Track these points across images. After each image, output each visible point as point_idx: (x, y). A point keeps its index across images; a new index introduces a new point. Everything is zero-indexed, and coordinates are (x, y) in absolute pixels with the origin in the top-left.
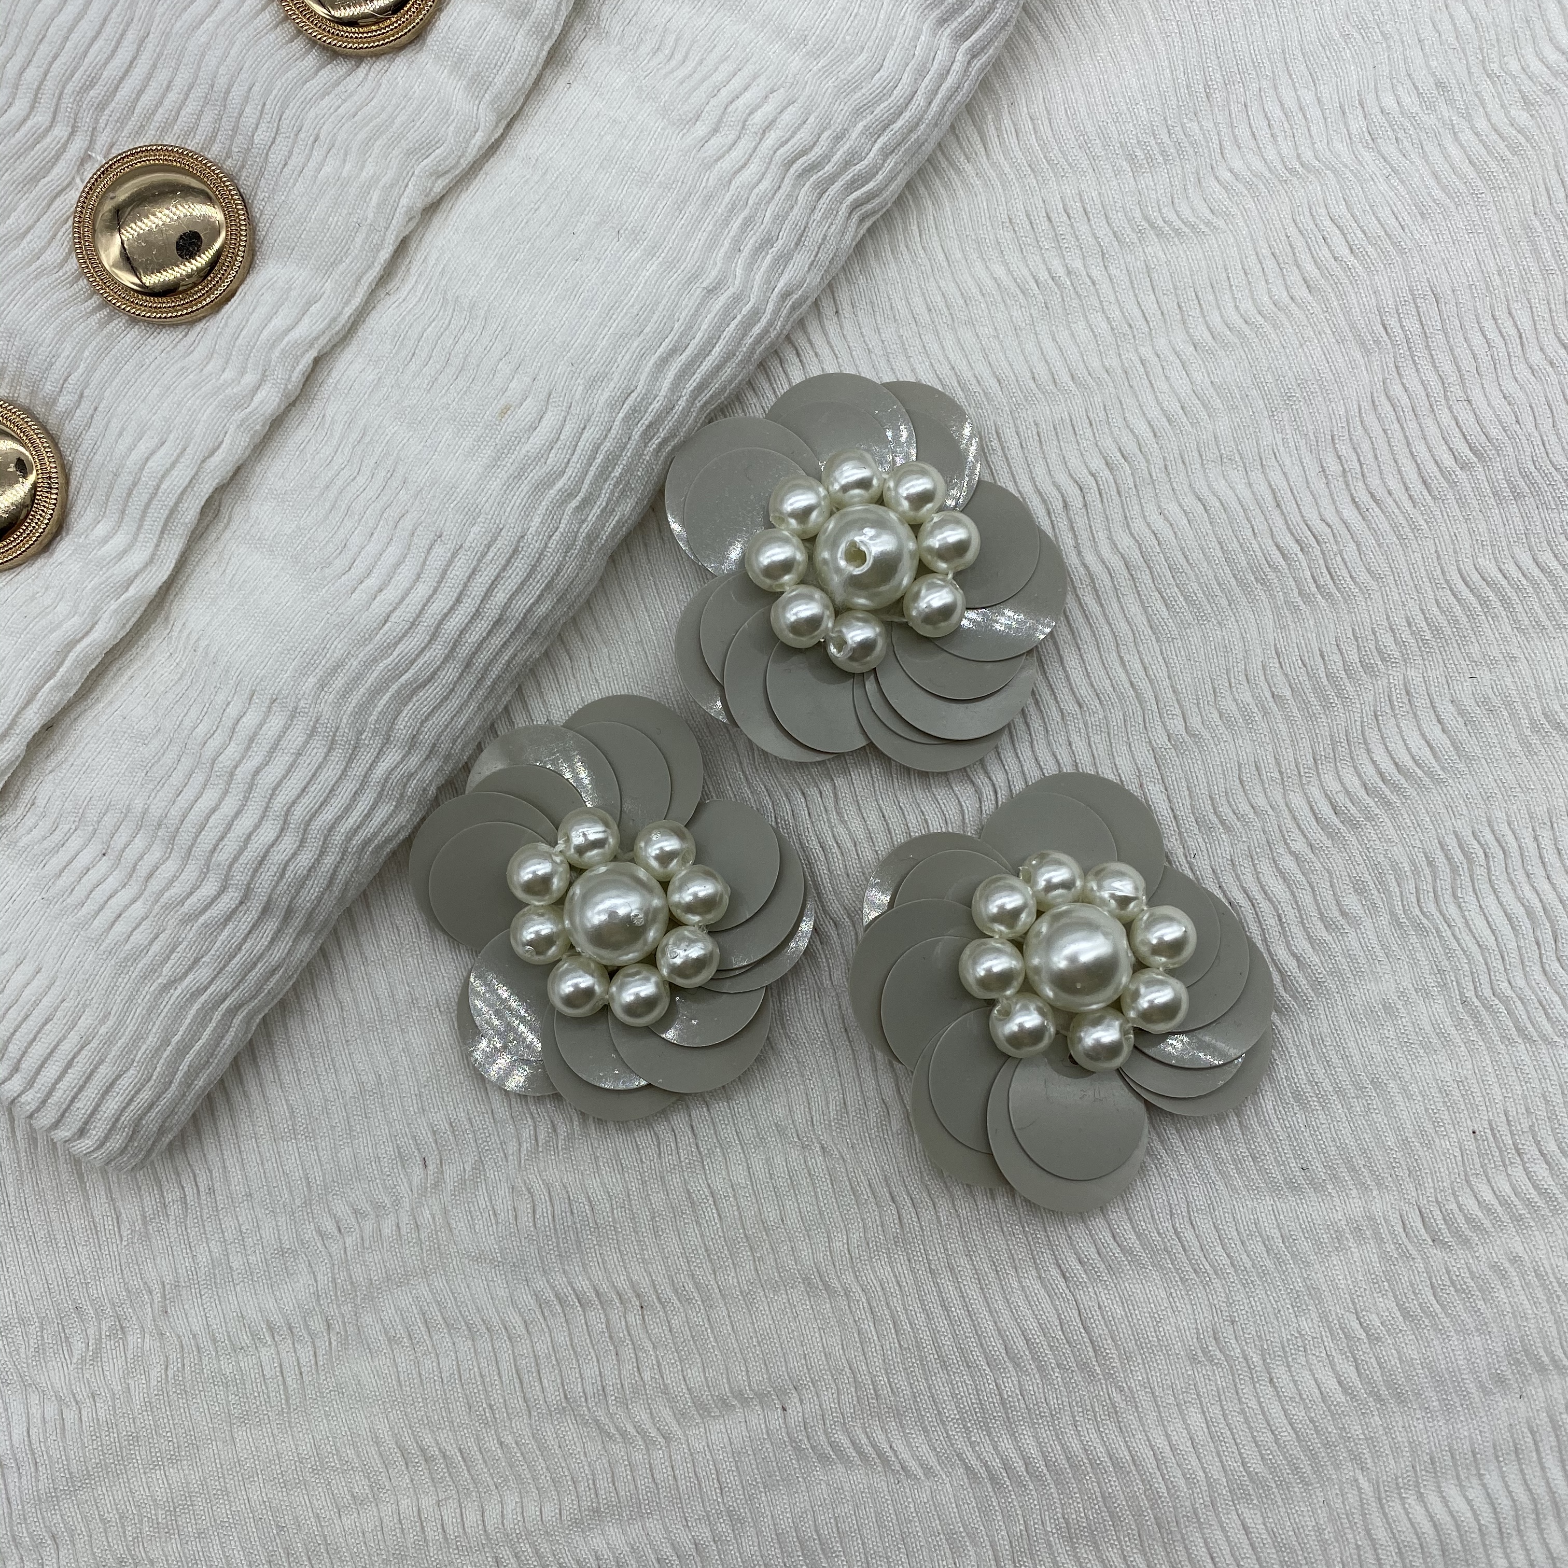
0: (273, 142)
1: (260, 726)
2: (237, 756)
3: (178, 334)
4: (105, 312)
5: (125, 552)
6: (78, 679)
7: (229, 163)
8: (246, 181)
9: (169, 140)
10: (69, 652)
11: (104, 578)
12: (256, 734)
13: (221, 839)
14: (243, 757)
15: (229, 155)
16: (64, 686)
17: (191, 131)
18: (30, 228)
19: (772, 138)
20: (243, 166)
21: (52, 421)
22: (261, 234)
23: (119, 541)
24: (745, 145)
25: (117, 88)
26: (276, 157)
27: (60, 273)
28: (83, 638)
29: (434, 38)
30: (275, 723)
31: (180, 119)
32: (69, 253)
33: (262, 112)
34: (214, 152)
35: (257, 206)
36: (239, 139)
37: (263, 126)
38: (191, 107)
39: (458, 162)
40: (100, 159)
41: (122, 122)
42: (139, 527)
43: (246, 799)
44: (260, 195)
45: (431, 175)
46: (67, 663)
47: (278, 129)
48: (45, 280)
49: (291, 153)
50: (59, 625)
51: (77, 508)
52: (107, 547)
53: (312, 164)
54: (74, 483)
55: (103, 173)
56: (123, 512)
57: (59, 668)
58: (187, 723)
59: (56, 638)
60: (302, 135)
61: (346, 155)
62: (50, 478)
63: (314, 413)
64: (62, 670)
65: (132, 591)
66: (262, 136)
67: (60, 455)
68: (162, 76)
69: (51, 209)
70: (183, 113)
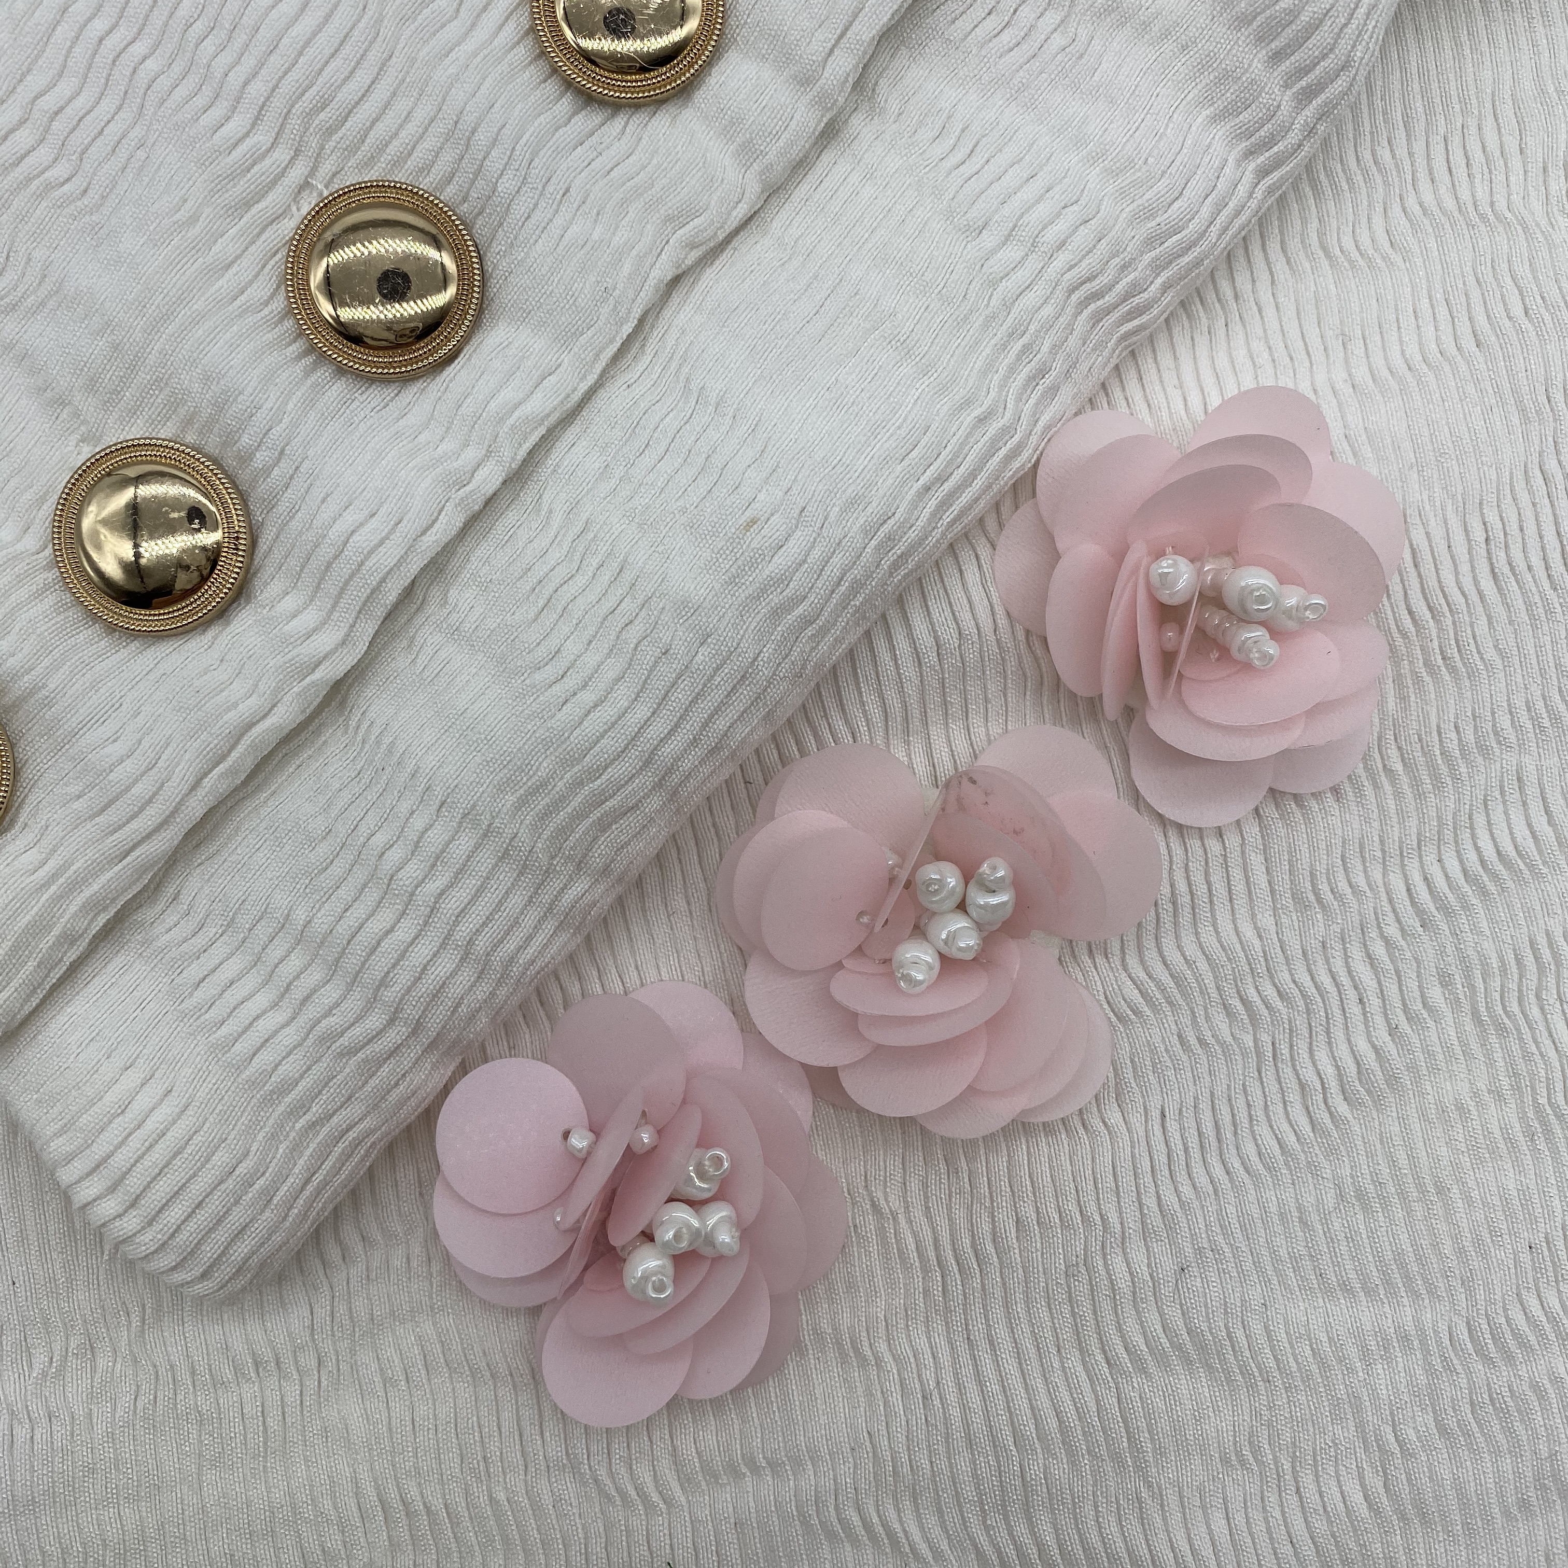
0: (518, 192)
1: (447, 844)
2: (419, 874)
3: (390, 391)
4: (310, 359)
5: (315, 630)
6: (249, 764)
7: (465, 208)
8: (481, 228)
9: (401, 176)
10: (242, 735)
11: (289, 656)
12: (443, 851)
13: (394, 966)
14: (426, 876)
15: (465, 200)
16: (232, 772)
17: (425, 169)
18: (237, 257)
19: (1062, 259)
20: (480, 213)
21: (243, 477)
22: (493, 290)
23: (310, 618)
24: (1034, 264)
25: (350, 112)
26: (519, 209)
27: (266, 311)
28: (258, 721)
29: (704, 95)
30: (465, 843)
31: (415, 154)
32: (278, 287)
33: (510, 158)
34: (449, 193)
35: (490, 259)
36: (480, 183)
37: (510, 174)
38: (430, 143)
39: (716, 234)
40: (322, 189)
41: (352, 150)
42: (334, 607)
43: (426, 923)
44: (495, 247)
45: (687, 246)
46: (240, 748)
47: (525, 178)
48: (250, 319)
49: (536, 205)
50: (235, 705)
51: (264, 575)
52: (294, 622)
53: (559, 221)
54: (263, 547)
55: (326, 205)
56: (318, 587)
57: (230, 752)
58: (364, 831)
59: (232, 718)
60: (550, 188)
61: (598, 214)
62: (237, 538)
63: (528, 496)
64: (235, 754)
65: (317, 675)
66: (506, 185)
67: (248, 513)
68: (402, 105)
69: (263, 238)
70: (419, 147)
